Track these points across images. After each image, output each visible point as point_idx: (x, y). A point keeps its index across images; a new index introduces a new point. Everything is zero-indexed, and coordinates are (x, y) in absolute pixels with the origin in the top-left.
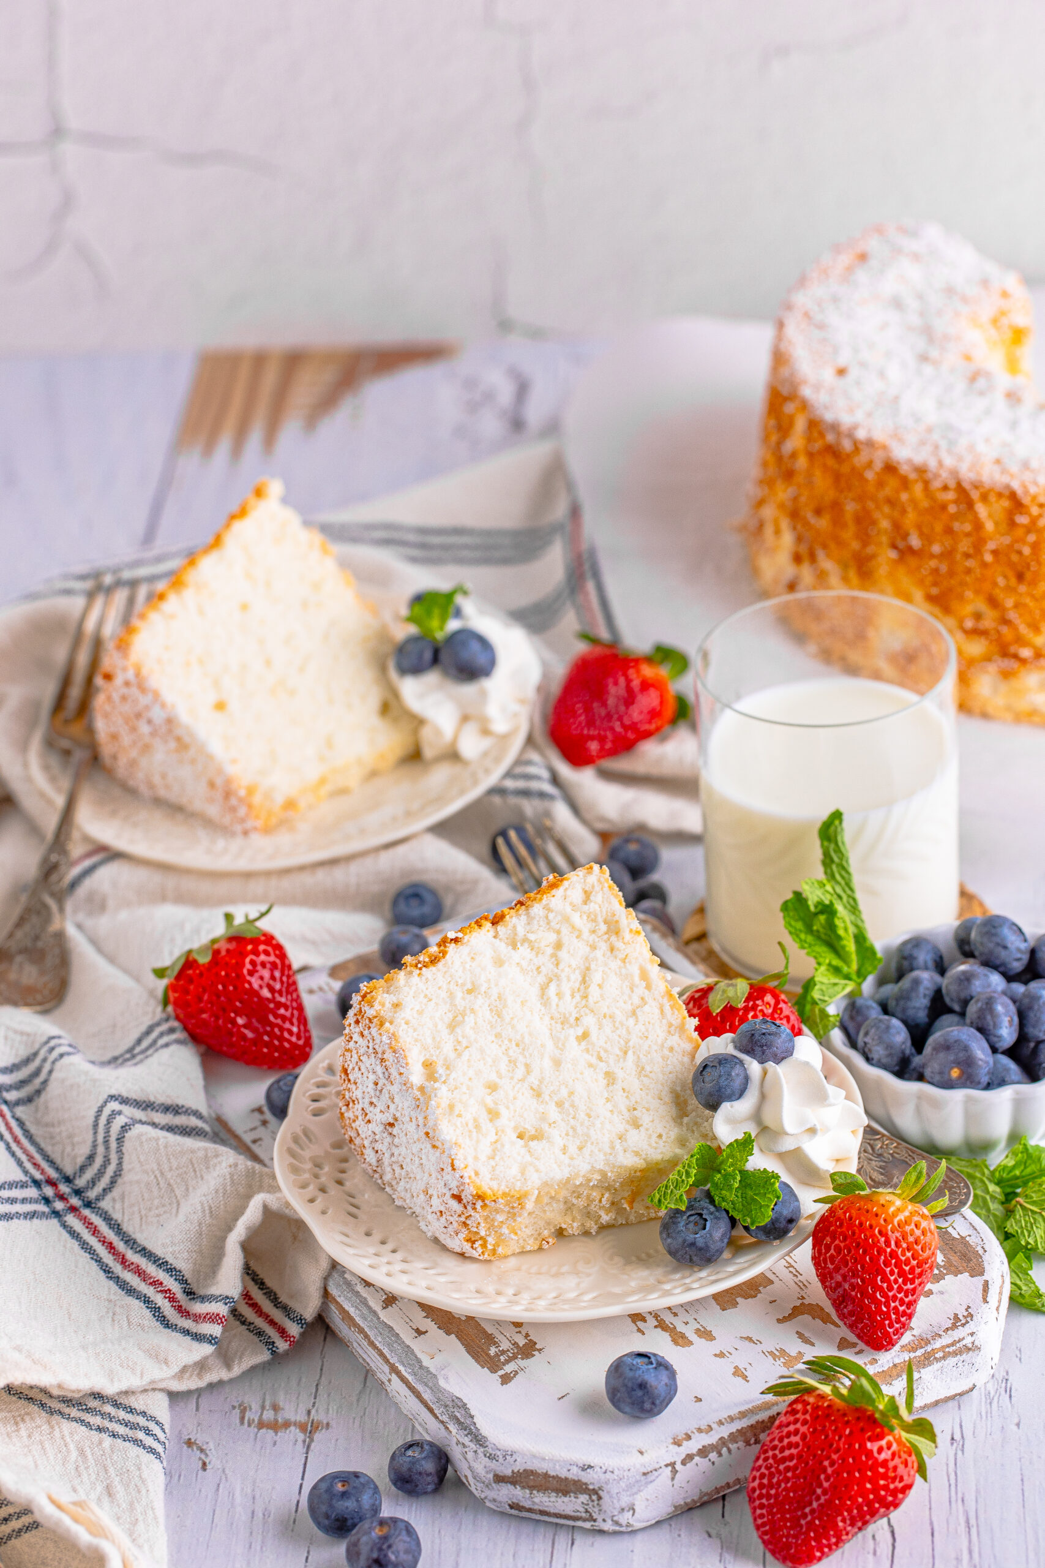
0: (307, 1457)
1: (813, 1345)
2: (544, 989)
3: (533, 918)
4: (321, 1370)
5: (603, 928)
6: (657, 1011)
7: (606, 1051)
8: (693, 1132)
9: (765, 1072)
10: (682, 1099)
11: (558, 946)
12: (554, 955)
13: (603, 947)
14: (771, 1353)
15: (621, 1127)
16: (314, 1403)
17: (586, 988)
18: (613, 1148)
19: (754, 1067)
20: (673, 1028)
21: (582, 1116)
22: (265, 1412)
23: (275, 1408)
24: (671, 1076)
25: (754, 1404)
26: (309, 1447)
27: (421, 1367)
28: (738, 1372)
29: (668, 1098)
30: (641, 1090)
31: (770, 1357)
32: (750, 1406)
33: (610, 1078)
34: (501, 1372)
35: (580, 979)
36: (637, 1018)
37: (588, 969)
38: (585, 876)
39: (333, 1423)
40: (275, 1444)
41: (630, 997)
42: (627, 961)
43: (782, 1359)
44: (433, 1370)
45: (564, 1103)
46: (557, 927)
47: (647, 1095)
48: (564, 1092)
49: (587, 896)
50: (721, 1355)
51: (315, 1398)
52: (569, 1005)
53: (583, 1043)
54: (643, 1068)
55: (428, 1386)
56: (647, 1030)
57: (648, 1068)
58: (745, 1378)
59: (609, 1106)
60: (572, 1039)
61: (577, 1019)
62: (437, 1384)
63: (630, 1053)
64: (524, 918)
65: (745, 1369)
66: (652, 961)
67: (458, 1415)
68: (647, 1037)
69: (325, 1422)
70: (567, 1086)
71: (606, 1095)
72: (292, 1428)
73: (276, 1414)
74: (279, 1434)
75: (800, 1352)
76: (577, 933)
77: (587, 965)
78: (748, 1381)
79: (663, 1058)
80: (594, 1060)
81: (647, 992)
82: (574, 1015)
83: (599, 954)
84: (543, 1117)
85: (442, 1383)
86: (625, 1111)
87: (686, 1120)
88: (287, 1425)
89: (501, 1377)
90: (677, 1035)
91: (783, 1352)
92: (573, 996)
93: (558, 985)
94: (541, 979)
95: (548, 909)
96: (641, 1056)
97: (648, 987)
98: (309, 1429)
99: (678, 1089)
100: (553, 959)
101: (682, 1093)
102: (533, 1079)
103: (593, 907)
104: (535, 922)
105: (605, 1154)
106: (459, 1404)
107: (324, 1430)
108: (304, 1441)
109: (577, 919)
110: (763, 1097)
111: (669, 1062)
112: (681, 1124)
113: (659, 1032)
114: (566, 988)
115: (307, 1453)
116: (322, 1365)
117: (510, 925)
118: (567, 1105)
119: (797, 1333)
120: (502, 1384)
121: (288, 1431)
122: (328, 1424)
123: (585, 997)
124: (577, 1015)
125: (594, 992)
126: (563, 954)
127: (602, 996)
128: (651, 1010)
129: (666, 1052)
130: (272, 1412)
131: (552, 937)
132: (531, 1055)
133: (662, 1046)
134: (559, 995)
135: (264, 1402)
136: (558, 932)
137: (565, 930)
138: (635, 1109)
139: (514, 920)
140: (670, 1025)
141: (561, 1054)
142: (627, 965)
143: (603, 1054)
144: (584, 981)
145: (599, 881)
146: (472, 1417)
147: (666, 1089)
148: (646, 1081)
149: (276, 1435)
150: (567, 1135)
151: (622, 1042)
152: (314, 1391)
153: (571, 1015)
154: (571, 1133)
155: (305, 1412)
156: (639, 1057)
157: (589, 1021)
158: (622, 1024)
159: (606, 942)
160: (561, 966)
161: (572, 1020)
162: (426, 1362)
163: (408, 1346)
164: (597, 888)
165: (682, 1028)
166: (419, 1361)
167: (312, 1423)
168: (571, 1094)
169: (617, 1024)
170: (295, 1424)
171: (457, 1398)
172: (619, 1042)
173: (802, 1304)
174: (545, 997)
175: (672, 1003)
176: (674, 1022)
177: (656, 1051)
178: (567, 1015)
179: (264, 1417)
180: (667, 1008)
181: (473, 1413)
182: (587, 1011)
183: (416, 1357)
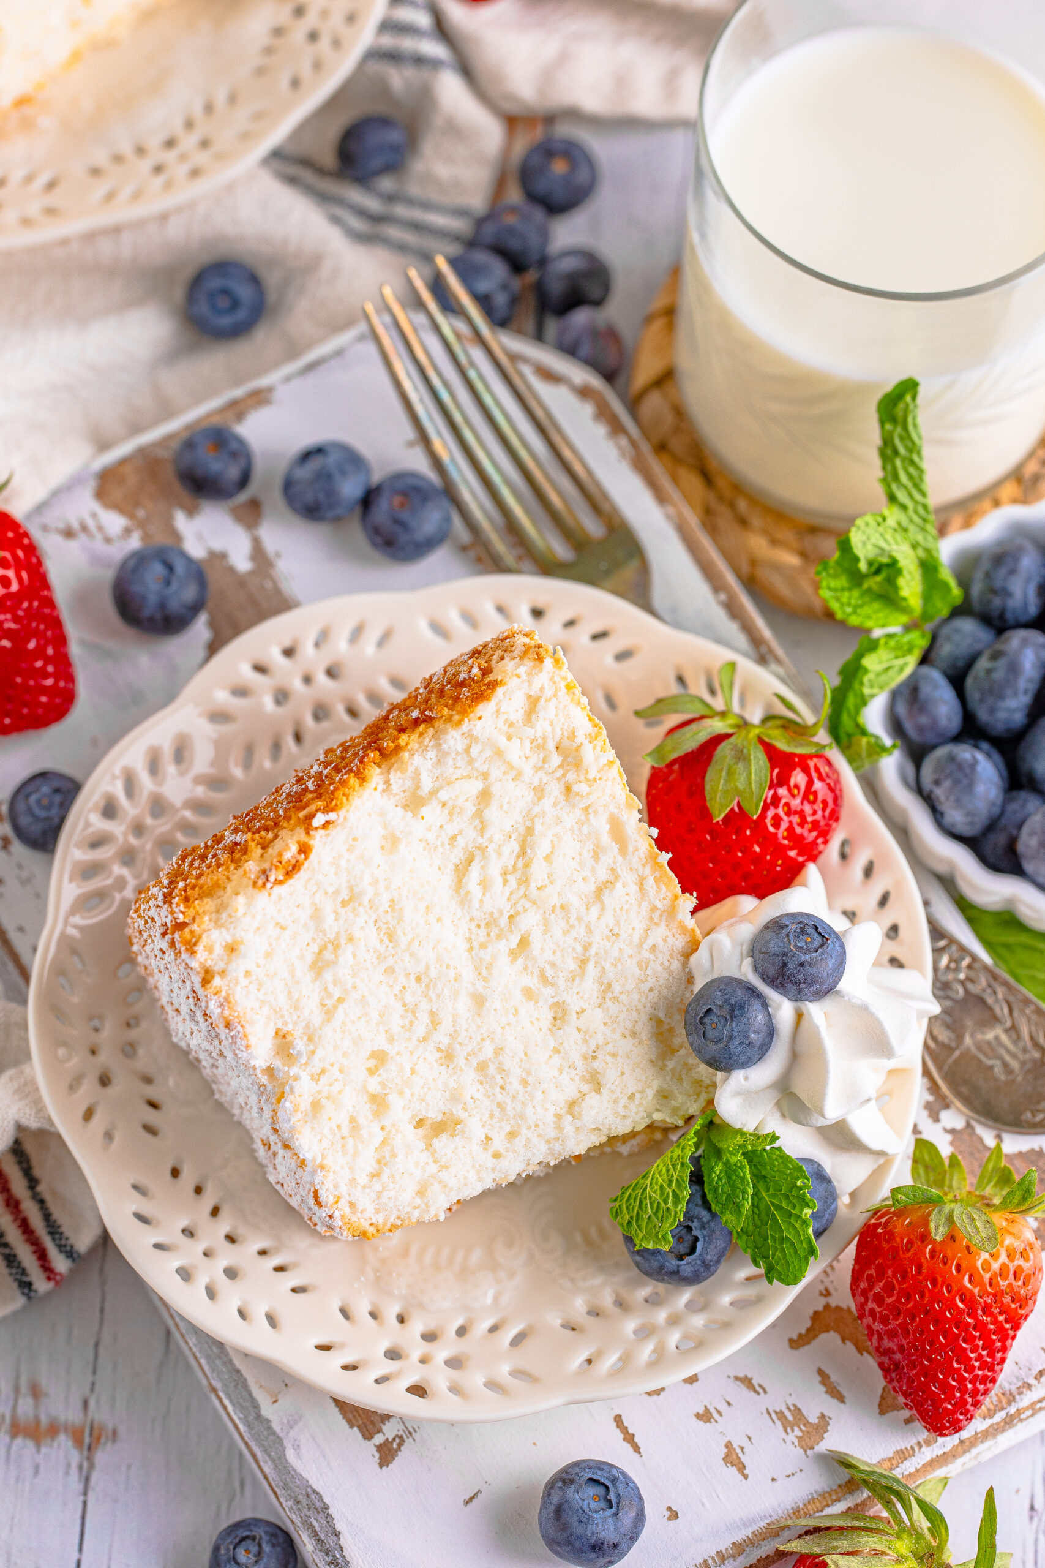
0: (85, 1503)
1: (842, 1399)
2: (461, 871)
3: (446, 754)
4: (102, 1310)
5: (556, 760)
6: (633, 889)
7: (553, 965)
8: (680, 1079)
9: (799, 1016)
10: (667, 1027)
11: (485, 796)
12: (479, 814)
13: (555, 789)
14: (781, 1415)
15: (571, 1090)
16: (93, 1384)
17: (527, 866)
18: (559, 1128)
19: (784, 1009)
20: (658, 913)
21: (515, 1085)
22: (21, 1401)
23: (36, 1392)
24: (651, 995)
25: (755, 1528)
26: (87, 1479)
27: (258, 1416)
28: (733, 1458)
29: (645, 1034)
30: (605, 1024)
31: (778, 1423)
32: (748, 1532)
33: (560, 1015)
34: (379, 1439)
35: (517, 849)
36: (603, 903)
37: (530, 831)
38: (529, 674)
39: (122, 1431)
40: (37, 1469)
41: (593, 871)
42: (590, 811)
43: (796, 1429)
44: (276, 1426)
45: (488, 1067)
46: (484, 768)
47: (614, 1031)
48: (488, 1051)
49: (533, 703)
50: (705, 1416)
51: (94, 1372)
52: (499, 899)
53: (520, 962)
54: (609, 986)
55: (269, 1456)
56: (618, 923)
57: (617, 988)
58: (741, 1468)
59: (557, 1059)
60: (504, 960)
61: (511, 917)
62: (282, 1456)
63: (590, 966)
64: (432, 754)
65: (742, 1448)
66: (629, 805)
67: (315, 1523)
68: (617, 935)
69: (110, 1427)
70: (493, 1040)
71: (552, 1043)
72: (62, 1438)
73: (36, 1406)
74: (44, 1450)
75: (823, 1416)
76: (513, 774)
77: (528, 824)
78: (746, 1477)
79: (639, 964)
80: (533, 982)
81: (620, 859)
82: (507, 912)
83: (547, 803)
84: (455, 1097)
85: (290, 1455)
86: (579, 1064)
87: (670, 1064)
88: (53, 1430)
89: (380, 1448)
90: (663, 925)
91: (797, 1411)
92: (505, 882)
93: (483, 867)
94: (457, 856)
95: (471, 738)
96: (607, 966)
97: (623, 850)
98: (87, 1440)
99: (662, 1015)
100: (477, 822)
101: (667, 1020)
102: (442, 1037)
103: (542, 726)
104: (450, 762)
105: (548, 1142)
106: (318, 1505)
107: (109, 1445)
108: (80, 1467)
109: (515, 752)
110: (794, 1057)
111: (649, 972)
112: (663, 1068)
113: (637, 921)
114: (494, 871)
115: (85, 1493)
116: (103, 1301)
117: (411, 769)
118: (492, 1070)
119: (820, 1372)
120: (381, 1465)
121: (55, 1445)
122: (115, 1433)
123: (524, 881)
124: (512, 912)
125: (539, 871)
126: (492, 813)
127: (550, 875)
128: (625, 890)
129: (646, 954)
130: (30, 1401)
131: (475, 786)
132: (439, 996)
133: (641, 944)
134: (485, 884)
135: (17, 1378)
136: (485, 776)
137: (495, 773)
138: (594, 1058)
139: (417, 760)
140: (654, 909)
141: (485, 987)
142: (591, 817)
143: (549, 972)
144: (523, 853)
145: (552, 679)
146: (337, 1534)
147: (644, 1018)
148: (614, 1008)
149: (38, 1451)
150: (491, 1116)
151: (579, 949)
152: (91, 1356)
153: (501, 912)
154: (497, 1113)
155: (79, 1404)
156: (603, 968)
157: (530, 921)
158: (579, 919)
159: (558, 779)
160: (487, 835)
161: (503, 922)
162: (267, 1410)
163: (238, 1371)
164: (548, 693)
165: (671, 912)
166: (256, 1406)
167: (92, 1428)
168: (498, 1051)
169: (572, 920)
170: (66, 1430)
171: (314, 1491)
172: (574, 949)
173: (827, 1307)
174: (462, 893)
175: (657, 874)
176: (659, 905)
177: (631, 957)
178: (496, 915)
179: (20, 1411)
180: (650, 882)
181: (339, 1526)
182: (528, 905)
183: (250, 1395)
